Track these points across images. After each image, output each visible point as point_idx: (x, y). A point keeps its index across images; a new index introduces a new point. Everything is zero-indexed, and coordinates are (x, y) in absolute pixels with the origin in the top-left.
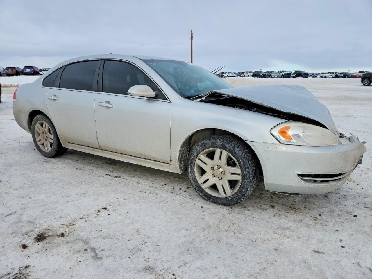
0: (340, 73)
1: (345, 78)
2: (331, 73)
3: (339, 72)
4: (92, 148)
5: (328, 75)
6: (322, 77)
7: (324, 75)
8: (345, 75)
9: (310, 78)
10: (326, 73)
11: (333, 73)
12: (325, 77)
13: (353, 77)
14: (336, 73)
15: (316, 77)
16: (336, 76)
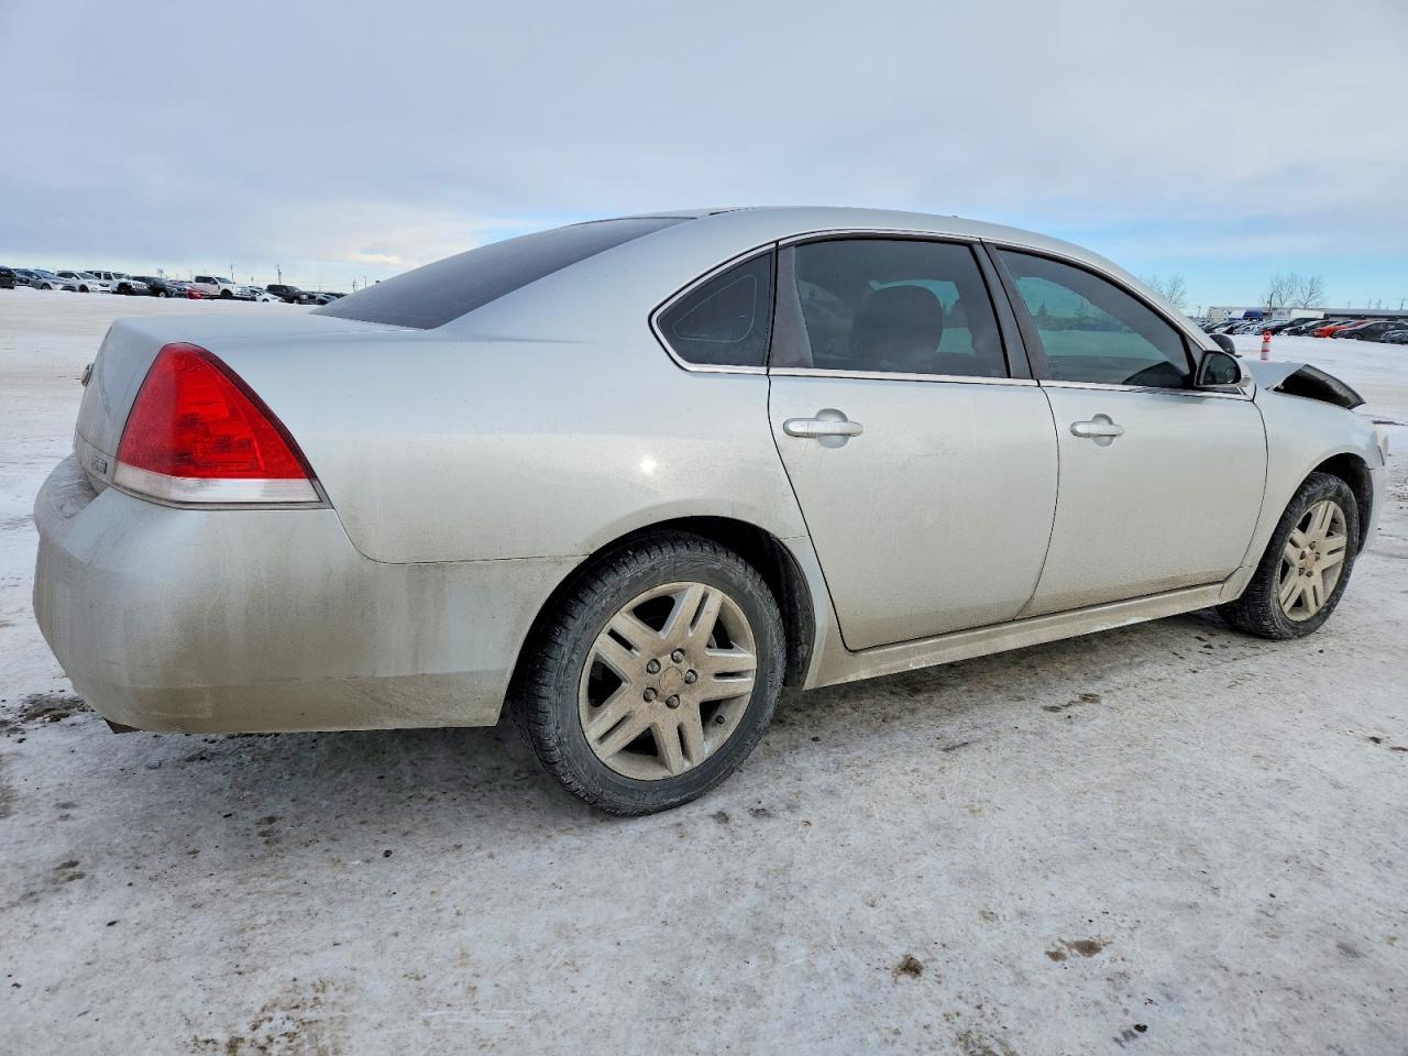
0: (136, 279)
1: (154, 298)
2: (98, 275)
3: (131, 275)
4: (980, 627)
5: (92, 284)
6: (69, 288)
7: (73, 281)
8: (156, 289)
9: (21, 291)
10: (83, 276)
11: (108, 276)
12: (84, 289)
13: (185, 296)
14: (119, 276)
15: (46, 286)
16: (124, 289)
